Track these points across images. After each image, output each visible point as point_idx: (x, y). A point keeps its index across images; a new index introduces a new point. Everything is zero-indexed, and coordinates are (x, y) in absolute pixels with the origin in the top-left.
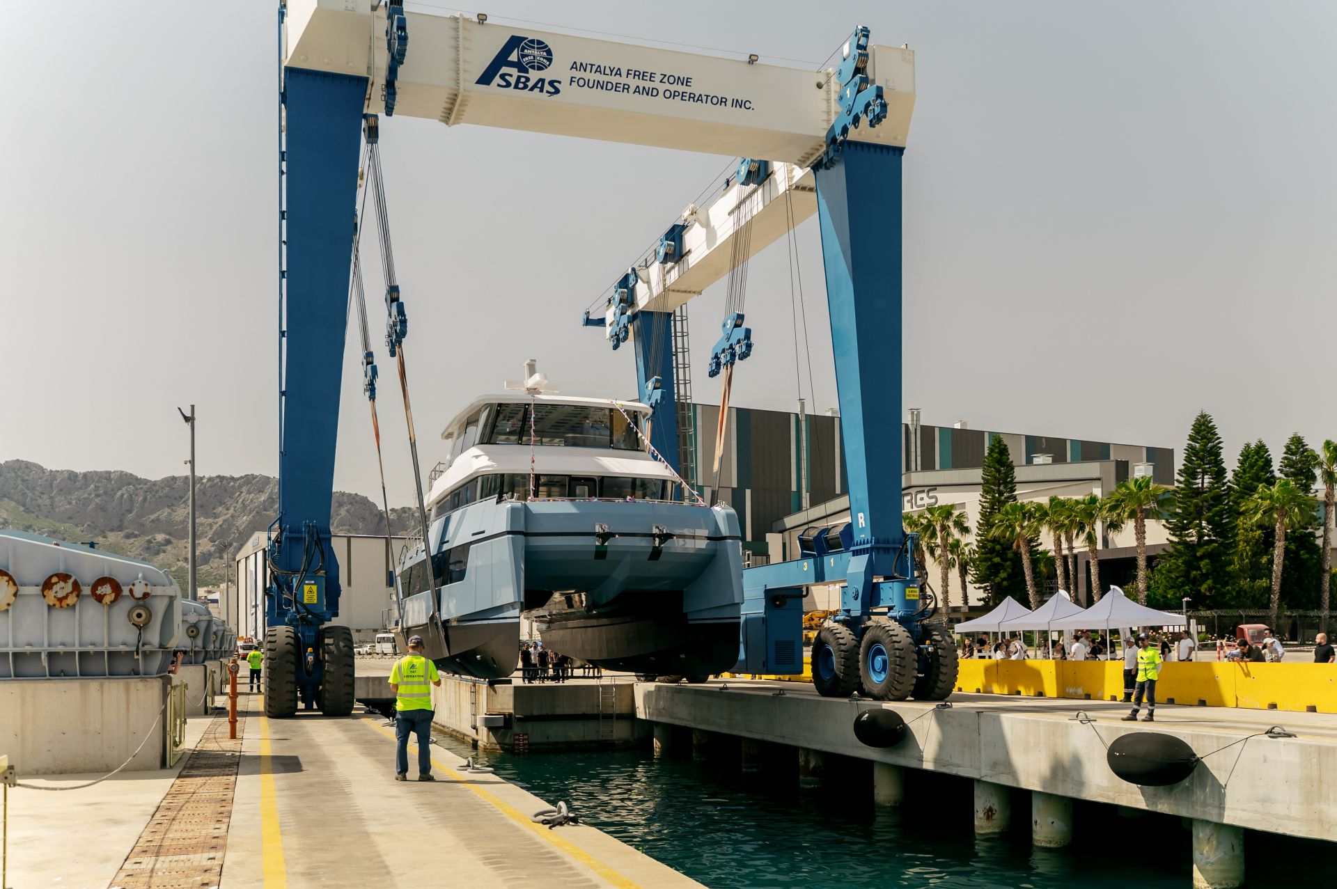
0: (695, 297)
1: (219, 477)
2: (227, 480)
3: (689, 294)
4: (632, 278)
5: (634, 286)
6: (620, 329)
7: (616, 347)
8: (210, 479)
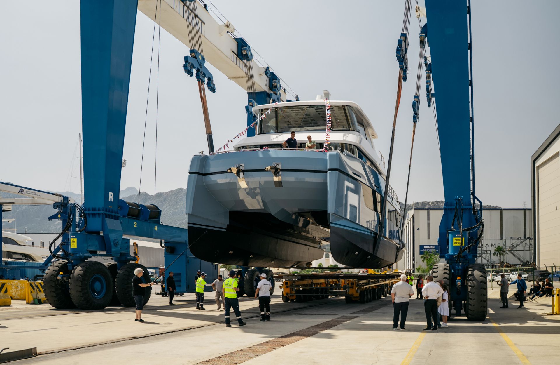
1: (436, 201)
2: (440, 203)
8: (433, 203)
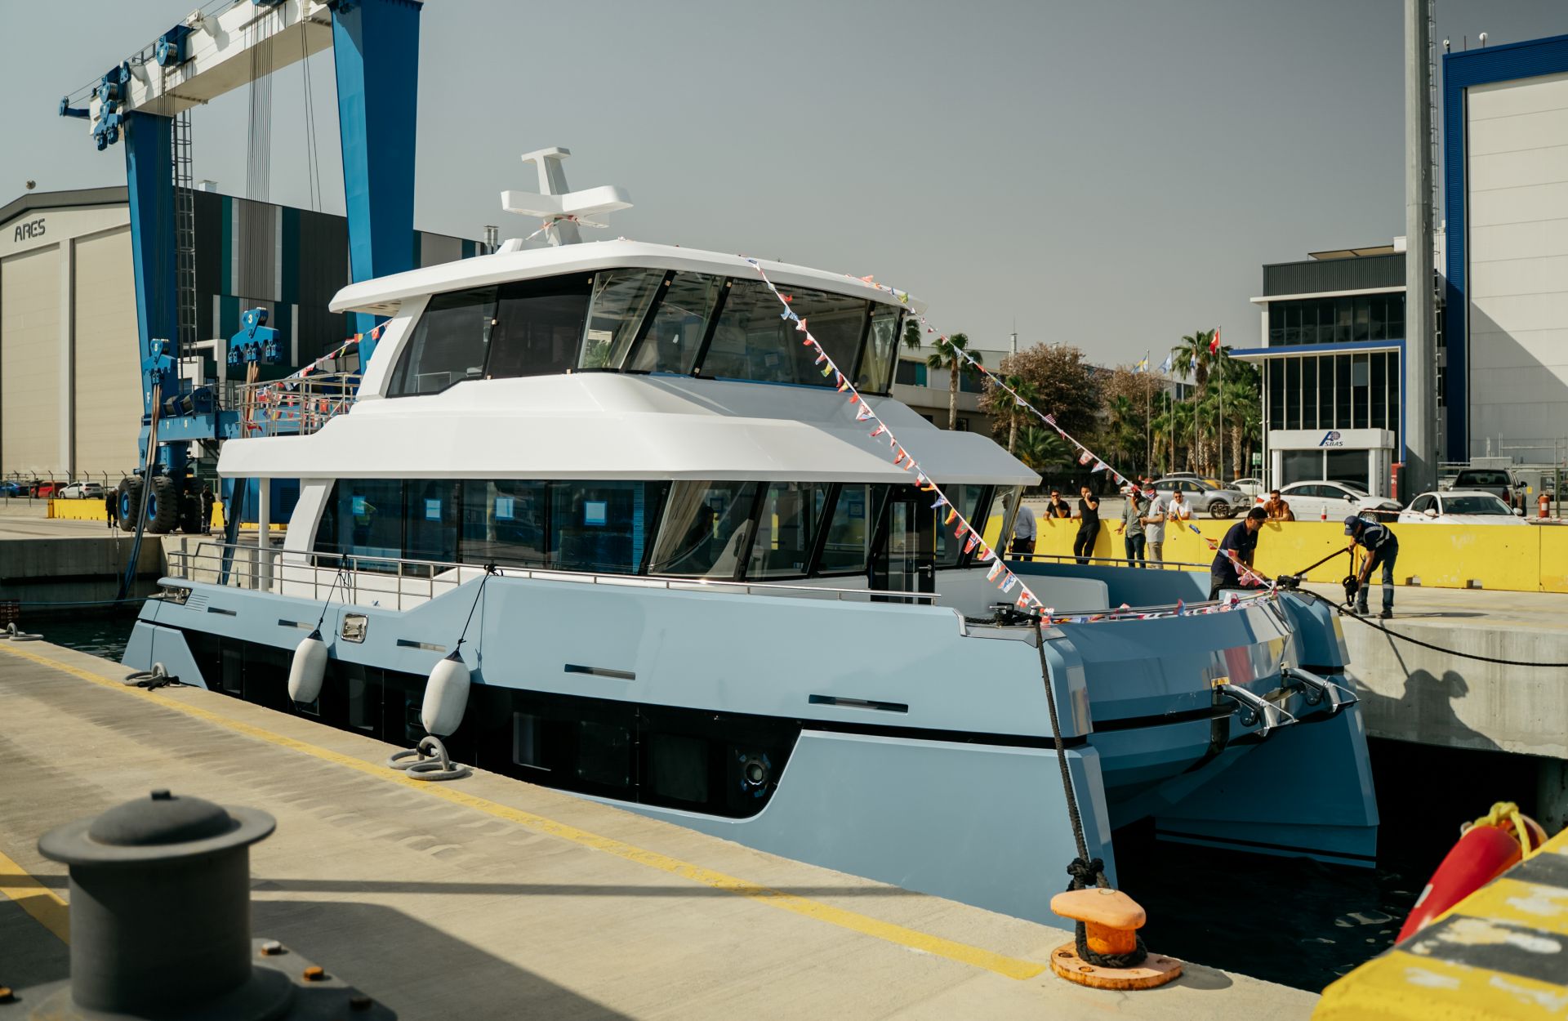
0: (200, 105)
3: (193, 102)
4: (124, 73)
5: (126, 82)
6: (108, 129)
7: (102, 147)
